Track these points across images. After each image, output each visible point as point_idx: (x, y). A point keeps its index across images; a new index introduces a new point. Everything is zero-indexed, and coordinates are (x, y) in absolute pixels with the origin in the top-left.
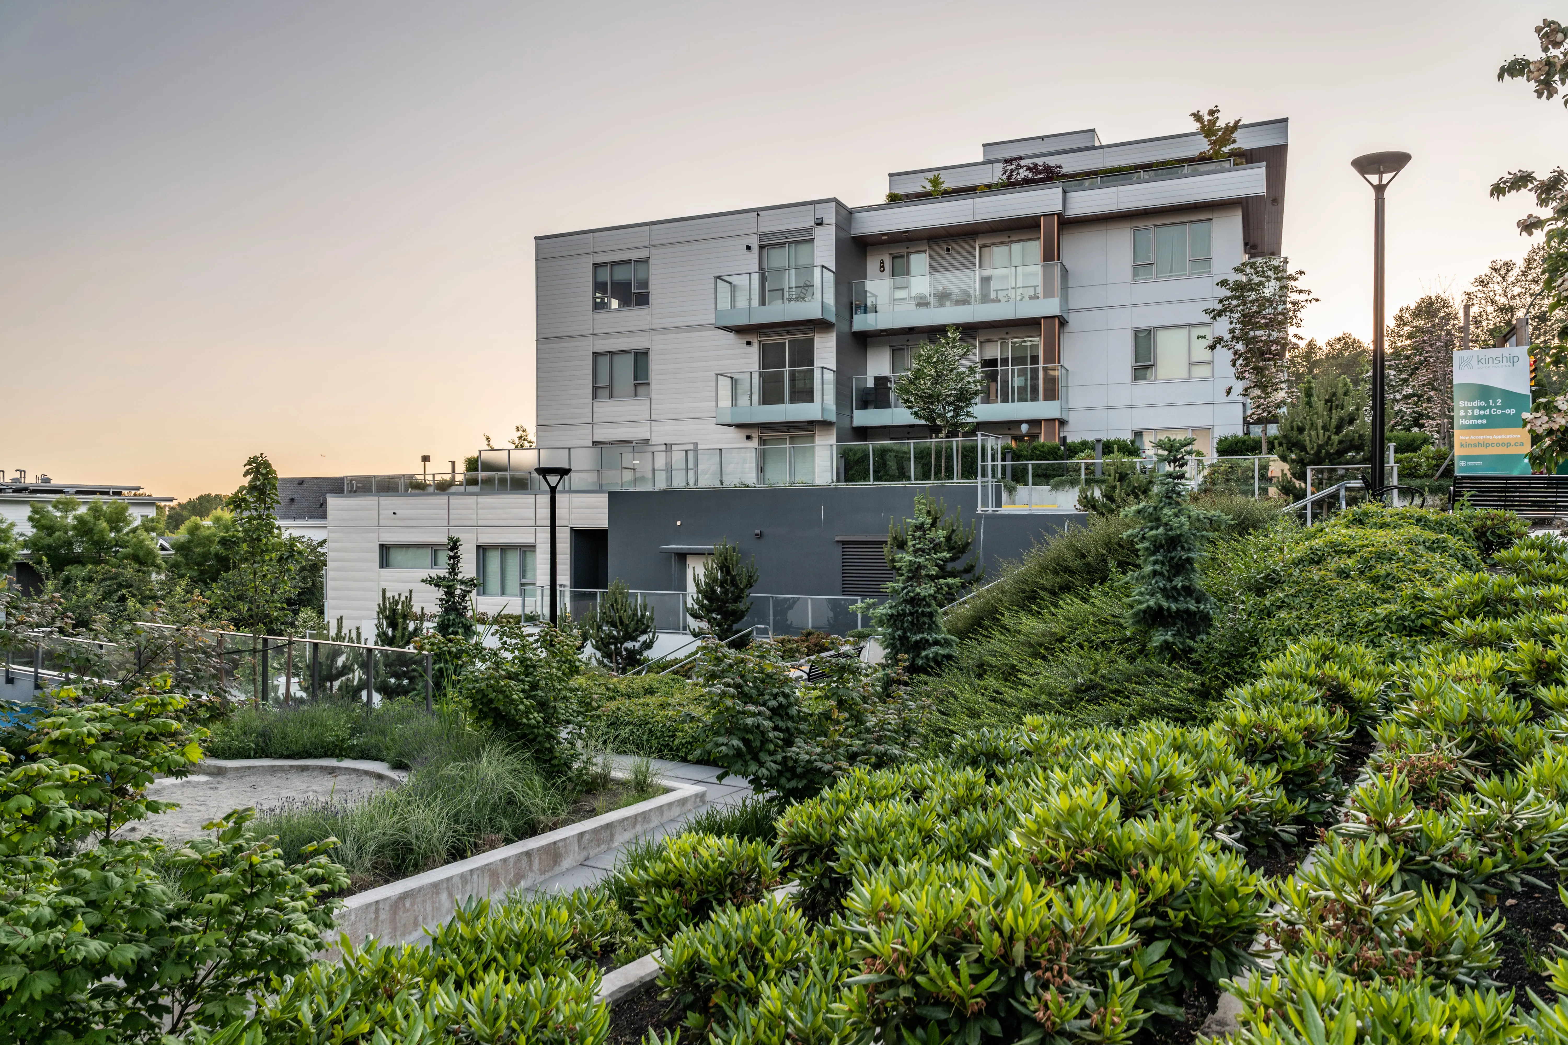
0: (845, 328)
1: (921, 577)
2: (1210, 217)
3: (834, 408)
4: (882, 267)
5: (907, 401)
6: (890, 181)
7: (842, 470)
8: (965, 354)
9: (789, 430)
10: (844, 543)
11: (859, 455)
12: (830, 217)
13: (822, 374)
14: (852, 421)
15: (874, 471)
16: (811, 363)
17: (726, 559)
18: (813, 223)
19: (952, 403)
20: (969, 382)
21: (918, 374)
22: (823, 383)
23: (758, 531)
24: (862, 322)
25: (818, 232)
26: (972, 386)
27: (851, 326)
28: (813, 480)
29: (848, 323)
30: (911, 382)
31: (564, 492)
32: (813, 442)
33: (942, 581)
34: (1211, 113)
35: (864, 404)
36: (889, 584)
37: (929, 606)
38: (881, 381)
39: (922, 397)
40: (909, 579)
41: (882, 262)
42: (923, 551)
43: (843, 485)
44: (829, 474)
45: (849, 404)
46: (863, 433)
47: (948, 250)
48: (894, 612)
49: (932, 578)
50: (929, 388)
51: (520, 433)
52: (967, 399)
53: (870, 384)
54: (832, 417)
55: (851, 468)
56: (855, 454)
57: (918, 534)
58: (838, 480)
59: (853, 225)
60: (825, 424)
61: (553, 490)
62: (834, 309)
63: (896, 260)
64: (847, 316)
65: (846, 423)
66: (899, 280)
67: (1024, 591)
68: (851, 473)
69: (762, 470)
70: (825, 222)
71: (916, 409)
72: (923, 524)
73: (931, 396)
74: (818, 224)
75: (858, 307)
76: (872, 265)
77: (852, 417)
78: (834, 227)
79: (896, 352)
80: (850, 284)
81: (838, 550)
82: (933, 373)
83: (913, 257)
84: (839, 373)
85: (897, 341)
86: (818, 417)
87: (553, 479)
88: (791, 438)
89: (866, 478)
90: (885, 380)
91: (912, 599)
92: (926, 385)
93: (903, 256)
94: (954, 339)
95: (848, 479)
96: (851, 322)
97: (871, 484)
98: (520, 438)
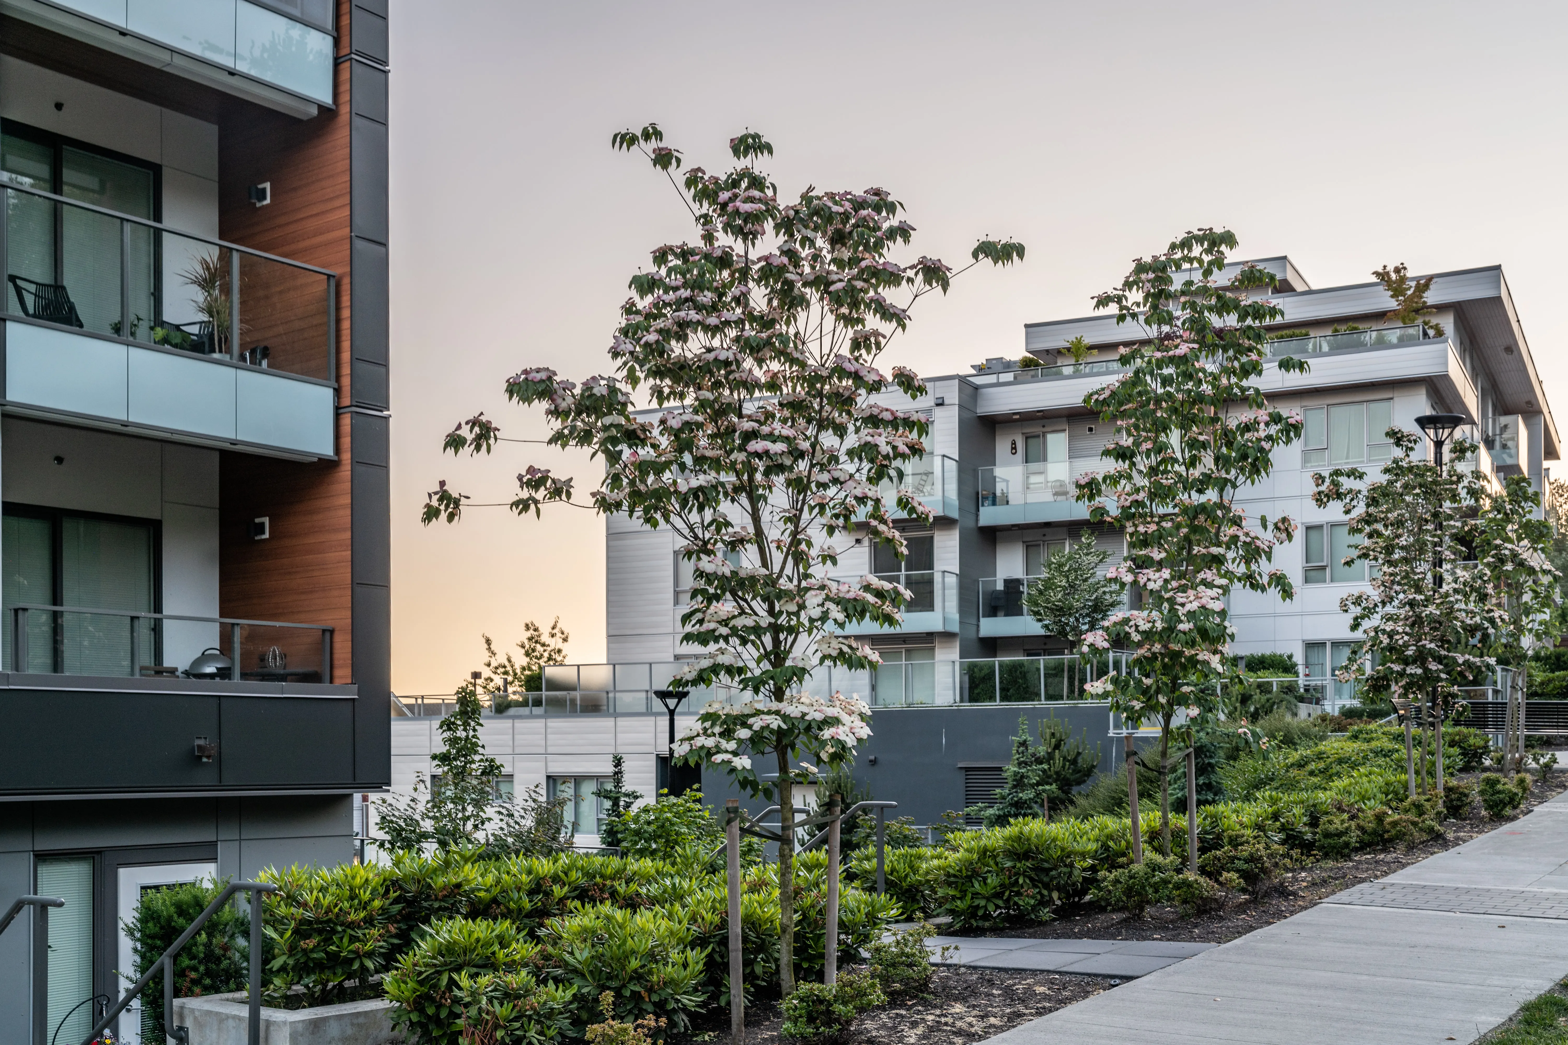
0: (970, 523)
1: (1025, 785)
2: (1391, 396)
3: (957, 617)
4: (1014, 448)
5: (1036, 613)
6: (1027, 334)
7: (967, 685)
8: (1101, 561)
9: (905, 642)
10: (967, 769)
11: (986, 671)
12: (952, 395)
13: (943, 577)
14: (978, 631)
15: (1001, 689)
16: (931, 567)
17: (840, 786)
18: (932, 403)
19: (1088, 615)
20: (1104, 593)
21: (1049, 584)
22: (944, 589)
23: (872, 757)
24: (989, 516)
25: (939, 414)
26: (1108, 597)
27: (977, 520)
28: (933, 700)
29: (974, 517)
30: (1041, 593)
31: (682, 714)
32: (933, 658)
33: (1040, 788)
34: (1397, 270)
35: (993, 611)
36: (998, 791)
37: (1031, 808)
38: (1012, 585)
39: (1051, 609)
40: (1015, 786)
41: (1014, 443)
42: (1026, 763)
43: (967, 706)
44: (951, 692)
45: (975, 612)
46: (991, 645)
47: (1091, 430)
48: (1001, 813)
49: (1033, 786)
50: (1060, 601)
51: (529, 634)
52: (1102, 611)
53: (1000, 586)
54: (955, 628)
55: (977, 686)
56: (981, 669)
57: (1021, 749)
58: (962, 701)
59: (979, 402)
60: (947, 636)
61: (672, 713)
62: (957, 503)
63: (1030, 441)
64: (973, 510)
65: (972, 634)
66: (1033, 466)
67: (1113, 798)
68: (976, 691)
69: (873, 688)
70: (946, 402)
71: (1047, 622)
72: (1025, 741)
73: (1061, 609)
74: (938, 405)
75: (985, 498)
76: (1002, 447)
77: (978, 626)
78: (957, 408)
79: (1030, 548)
80: (975, 472)
81: (961, 777)
82: (1063, 583)
83: (1050, 437)
84: (963, 577)
85: (1030, 536)
86: (939, 627)
87: (672, 702)
88: (908, 651)
89: (992, 698)
90: (1018, 582)
91: (1017, 802)
92: (1056, 596)
93: (1038, 436)
94: (1089, 544)
95: (973, 699)
96: (977, 516)
97: (997, 704)
98: (530, 639)
